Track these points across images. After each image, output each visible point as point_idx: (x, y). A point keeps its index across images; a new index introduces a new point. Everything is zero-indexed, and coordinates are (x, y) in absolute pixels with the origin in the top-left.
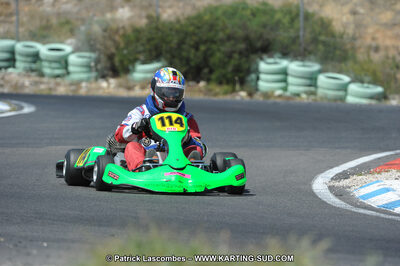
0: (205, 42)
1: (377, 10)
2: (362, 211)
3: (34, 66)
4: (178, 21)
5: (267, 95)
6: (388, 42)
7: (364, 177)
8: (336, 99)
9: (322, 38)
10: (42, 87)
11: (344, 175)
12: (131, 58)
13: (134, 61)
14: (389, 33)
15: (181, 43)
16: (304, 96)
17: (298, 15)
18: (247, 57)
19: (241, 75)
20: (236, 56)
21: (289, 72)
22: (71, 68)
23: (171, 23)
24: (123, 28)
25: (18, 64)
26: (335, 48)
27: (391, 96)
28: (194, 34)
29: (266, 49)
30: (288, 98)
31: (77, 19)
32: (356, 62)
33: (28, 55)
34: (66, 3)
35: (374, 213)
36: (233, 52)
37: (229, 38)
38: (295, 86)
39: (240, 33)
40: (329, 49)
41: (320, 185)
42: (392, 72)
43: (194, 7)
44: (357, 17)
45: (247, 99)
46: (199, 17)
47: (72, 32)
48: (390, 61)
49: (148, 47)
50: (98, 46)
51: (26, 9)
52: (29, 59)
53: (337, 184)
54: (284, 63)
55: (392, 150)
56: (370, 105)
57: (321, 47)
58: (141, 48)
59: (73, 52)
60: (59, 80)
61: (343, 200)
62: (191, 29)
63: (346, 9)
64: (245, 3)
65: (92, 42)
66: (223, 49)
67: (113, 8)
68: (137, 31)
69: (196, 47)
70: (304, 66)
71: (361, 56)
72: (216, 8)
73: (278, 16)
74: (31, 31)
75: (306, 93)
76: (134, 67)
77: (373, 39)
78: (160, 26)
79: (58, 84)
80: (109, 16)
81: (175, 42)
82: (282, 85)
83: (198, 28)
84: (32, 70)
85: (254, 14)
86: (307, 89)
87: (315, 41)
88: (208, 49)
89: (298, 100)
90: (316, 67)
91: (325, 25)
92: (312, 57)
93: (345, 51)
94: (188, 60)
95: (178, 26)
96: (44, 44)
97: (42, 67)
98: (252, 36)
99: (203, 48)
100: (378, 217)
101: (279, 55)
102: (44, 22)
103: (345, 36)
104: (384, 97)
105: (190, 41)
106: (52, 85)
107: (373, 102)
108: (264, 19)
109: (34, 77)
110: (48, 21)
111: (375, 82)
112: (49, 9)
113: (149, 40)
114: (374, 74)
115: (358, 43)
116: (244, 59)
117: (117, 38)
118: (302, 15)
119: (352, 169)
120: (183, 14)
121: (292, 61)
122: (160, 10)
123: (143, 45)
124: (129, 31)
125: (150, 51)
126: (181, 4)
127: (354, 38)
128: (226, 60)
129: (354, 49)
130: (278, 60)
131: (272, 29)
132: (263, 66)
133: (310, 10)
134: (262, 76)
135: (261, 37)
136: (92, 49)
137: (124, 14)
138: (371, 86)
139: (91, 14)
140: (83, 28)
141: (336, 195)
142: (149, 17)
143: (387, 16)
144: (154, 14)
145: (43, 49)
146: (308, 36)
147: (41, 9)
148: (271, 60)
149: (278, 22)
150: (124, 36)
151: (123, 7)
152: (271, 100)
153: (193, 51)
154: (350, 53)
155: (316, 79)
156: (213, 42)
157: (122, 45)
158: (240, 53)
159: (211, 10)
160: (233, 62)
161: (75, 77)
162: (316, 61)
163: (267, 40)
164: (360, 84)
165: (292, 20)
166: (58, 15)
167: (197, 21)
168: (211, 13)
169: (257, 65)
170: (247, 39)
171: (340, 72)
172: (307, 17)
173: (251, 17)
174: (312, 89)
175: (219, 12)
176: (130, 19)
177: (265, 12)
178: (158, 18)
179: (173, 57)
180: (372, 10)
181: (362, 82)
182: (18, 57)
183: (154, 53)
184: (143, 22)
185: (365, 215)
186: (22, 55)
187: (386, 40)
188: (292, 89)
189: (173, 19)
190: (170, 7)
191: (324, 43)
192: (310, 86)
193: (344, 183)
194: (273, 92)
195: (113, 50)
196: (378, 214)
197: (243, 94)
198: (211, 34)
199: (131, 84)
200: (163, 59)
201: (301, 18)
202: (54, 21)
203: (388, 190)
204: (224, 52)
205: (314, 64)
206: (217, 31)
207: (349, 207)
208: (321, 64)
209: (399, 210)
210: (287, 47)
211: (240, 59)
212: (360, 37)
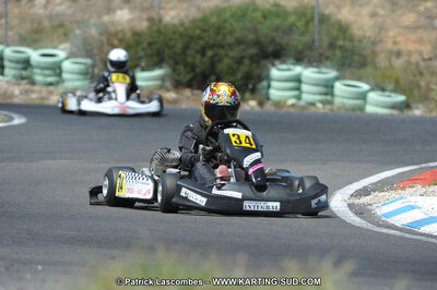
0: (212, 47)
1: (399, 12)
2: (385, 231)
3: (24, 73)
4: (182, 24)
5: (278, 104)
6: (411, 47)
7: (386, 193)
8: (354, 109)
9: (340, 43)
10: (34, 96)
11: (365, 192)
12: (131, 64)
13: (136, 66)
14: (412, 37)
15: (186, 47)
16: (319, 105)
17: (312, 18)
18: (258, 62)
19: (250, 83)
20: (247, 61)
21: (303, 79)
22: (65, 76)
23: (174, 25)
24: (122, 31)
25: (7, 71)
26: (353, 53)
27: (413, 106)
28: (200, 38)
29: (278, 54)
30: (303, 108)
31: (71, 22)
32: (376, 68)
33: (17, 62)
34: (61, 4)
35: (397, 233)
36: (242, 58)
37: (239, 42)
38: (310, 94)
39: (251, 37)
40: (348, 55)
41: (339, 202)
42: (415, 80)
43: (199, 8)
44: (378, 19)
45: (258, 109)
46: (204, 20)
47: (66, 36)
48: (414, 67)
49: (149, 51)
50: (95, 51)
51: (16, 11)
52: (19, 66)
53: (357, 201)
54: (298, 69)
55: (417, 164)
56: (392, 115)
57: (338, 53)
58: (141, 53)
59: (67, 58)
60: (51, 88)
61: (364, 219)
62: (198, 32)
63: (365, 11)
64: (254, 4)
65: (89, 48)
66: (231, 54)
67: (110, 10)
68: (136, 34)
69: (203, 54)
70: (320, 73)
71: (382, 61)
72: (224, 10)
73: (292, 19)
74: (20, 35)
75: (322, 102)
77: (395, 43)
78: (162, 29)
79: (51, 93)
80: (106, 18)
81: (179, 46)
82: (295, 93)
83: (204, 31)
84: (23, 78)
85: (265, 17)
86: (323, 97)
87: (332, 46)
88: (215, 55)
89: (313, 109)
90: (332, 74)
91: (343, 29)
92: (328, 63)
93: (364, 57)
94: (193, 67)
95: (181, 29)
96: (35, 49)
97: (33, 74)
98: (263, 39)
99: (210, 53)
100: (401, 237)
101: (292, 61)
102: (35, 26)
103: (365, 41)
104: (406, 106)
105: (197, 46)
106: (44, 94)
107: (395, 112)
108: (277, 22)
109: (25, 85)
110: (40, 23)
111: (397, 90)
112: (40, 12)
113: (150, 44)
114: (397, 81)
115: (378, 48)
116: (254, 65)
117: (115, 42)
118: (316, 16)
119: (372, 184)
120: (187, 17)
121: (307, 67)
122: (162, 12)
123: (143, 49)
124: (129, 35)
125: (151, 56)
126: (185, 5)
127: (374, 43)
128: (235, 66)
129: (375, 54)
130: (291, 67)
131: (284, 33)
132: (274, 73)
133: (327, 12)
134: (274, 84)
135: (273, 40)
136: (89, 54)
137: (123, 16)
138: (393, 95)
139: (86, 17)
140: (78, 32)
141: (356, 213)
142: (150, 20)
143: (409, 18)
144: (155, 16)
145: (34, 56)
146: (325, 44)
147: (32, 11)
148: (284, 67)
149: (291, 28)
151: (121, 9)
152: (284, 110)
153: (198, 56)
154: (369, 60)
155: (333, 87)
156: (222, 47)
158: (252, 59)
159: (219, 12)
160: (244, 69)
161: (69, 85)
162: (332, 67)
163: (280, 44)
164: (380, 93)
165: (307, 24)
166: (51, 17)
167: (203, 24)
168: (219, 15)
169: (268, 71)
170: (258, 43)
171: (359, 79)
172: (324, 19)
173: (262, 20)
174: (329, 98)
175: (227, 15)
176: (130, 21)
177: (277, 15)
178: (160, 21)
179: (177, 63)
180: (393, 11)
181: (383, 90)
182: (6, 63)
183: (156, 59)
184: (144, 25)
185: (388, 235)
186: (11, 61)
187: (409, 44)
188: (306, 97)
189: (176, 21)
190: (172, 9)
191: (341, 48)
192: (326, 94)
193: (364, 200)
194: (286, 101)
196: (402, 234)
197: (253, 103)
198: (220, 38)
200: (165, 65)
201: (316, 21)
202: (46, 24)
203: (412, 208)
204: (233, 58)
205: (330, 71)
206: (225, 35)
207: (370, 226)
208: (338, 70)
209: (425, 229)
210: (301, 53)
211: (251, 64)
212: (381, 41)
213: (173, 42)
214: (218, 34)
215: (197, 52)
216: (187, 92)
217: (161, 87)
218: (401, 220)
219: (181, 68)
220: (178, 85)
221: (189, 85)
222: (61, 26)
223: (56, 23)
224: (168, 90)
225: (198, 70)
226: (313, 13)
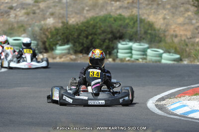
0: (91, 34)
1: (176, 17)
2: (172, 116)
4: (77, 25)
5: (122, 60)
6: (182, 33)
7: (172, 100)
8: (156, 62)
9: (149, 31)
11: (163, 99)
12: (54, 43)
13: (57, 44)
14: (182, 28)
15: (79, 35)
16: (140, 60)
17: (137, 20)
18: (112, 41)
19: (110, 50)
20: (107, 41)
21: (133, 48)
23: (74, 25)
24: (50, 28)
26: (156, 36)
27: (183, 59)
28: (85, 30)
29: (122, 37)
30: (133, 61)
31: (27, 24)
32: (166, 43)
34: (22, 16)
35: (178, 117)
36: (105, 39)
37: (103, 32)
38: (136, 55)
39: (109, 30)
40: (153, 37)
41: (151, 104)
42: (184, 48)
43: (85, 17)
44: (166, 20)
45: (113, 62)
46: (88, 22)
47: (25, 31)
48: (183, 42)
49: (62, 37)
50: (38, 38)
51: (2, 20)
53: (159, 103)
54: (130, 44)
55: (186, 86)
56: (174, 64)
57: (149, 36)
58: (59, 38)
61: (163, 111)
62: (84, 28)
63: (160, 17)
64: (110, 15)
65: (35, 36)
66: (100, 37)
67: (45, 19)
68: (57, 30)
69: (87, 37)
70: (141, 45)
71: (168, 40)
72: (96, 18)
73: (127, 21)
74: (4, 31)
75: (142, 59)
76: (56, 47)
77: (174, 31)
78: (69, 27)
81: (76, 34)
82: (130, 55)
83: (87, 27)
85: (115, 20)
86: (142, 56)
87: (146, 33)
88: (93, 38)
89: (137, 62)
90: (146, 46)
91: (151, 25)
92: (144, 41)
93: (161, 38)
94: (83, 44)
95: (77, 27)
96: (11, 37)
98: (114, 31)
99: (90, 37)
100: (180, 119)
101: (128, 40)
102: (10, 26)
103: (161, 30)
104: (180, 60)
105: (84, 34)
107: (175, 63)
108: (120, 23)
110: (12, 25)
111: (176, 52)
112: (13, 20)
113: (63, 34)
114: (176, 49)
115: (167, 33)
116: (111, 43)
117: (47, 33)
118: (138, 19)
119: (166, 95)
120: (79, 21)
121: (135, 43)
122: (68, 19)
123: (60, 36)
124: (53, 29)
125: (63, 39)
126: (78, 16)
127: (165, 31)
128: (102, 43)
129: (165, 36)
130: (128, 43)
131: (124, 28)
132: (120, 46)
133: (143, 18)
134: (119, 51)
135: (119, 31)
136: (35, 39)
137: (50, 21)
138: (174, 55)
139: (34, 22)
140: (30, 29)
141: (159, 109)
142: (63, 23)
143: (181, 20)
144: (65, 21)
145: (10, 40)
146: (143, 32)
147: (9, 19)
148: (124, 43)
149: (128, 24)
150: (51, 32)
151: (49, 18)
152: (125, 62)
153: (85, 39)
154: (163, 39)
155: (146, 52)
156: (96, 34)
157: (50, 37)
158: (109, 40)
159: (94, 19)
160: (106, 44)
162: (146, 43)
163: (122, 33)
164: (168, 54)
166: (18, 22)
167: (87, 24)
168: (94, 20)
169: (117, 45)
170: (112, 32)
171: (158, 48)
172: (142, 21)
173: (114, 22)
174: (145, 56)
175: (98, 19)
176: (54, 23)
177: (121, 20)
178: (67, 23)
179: (75, 42)
180: (173, 17)
181: (169, 52)
183: (66, 41)
184: (60, 25)
185: (174, 118)
187: (180, 32)
188: (135, 57)
189: (74, 23)
190: (73, 18)
191: (150, 34)
192: (143, 55)
193: (163, 103)
194: (125, 59)
195: (45, 39)
196: (180, 118)
197: (110, 60)
198: (94, 31)
199: (55, 56)
200: (70, 43)
201: (138, 22)
202: (16, 25)
203: (185, 106)
204: (101, 40)
205: (145, 44)
206: (97, 29)
207: (165, 115)
208: (149, 44)
209: (191, 115)
210: (132, 36)
211: (109, 42)
212: (168, 30)
213: (73, 33)
214: (93, 28)
215: (84, 37)
216: (81, 55)
217: (69, 53)
218: (180, 112)
219: (77, 44)
220: (76, 52)
221: (81, 52)
222: (22, 26)
223: (20, 25)
224: (71, 55)
225: (85, 46)
226: (137, 18)
